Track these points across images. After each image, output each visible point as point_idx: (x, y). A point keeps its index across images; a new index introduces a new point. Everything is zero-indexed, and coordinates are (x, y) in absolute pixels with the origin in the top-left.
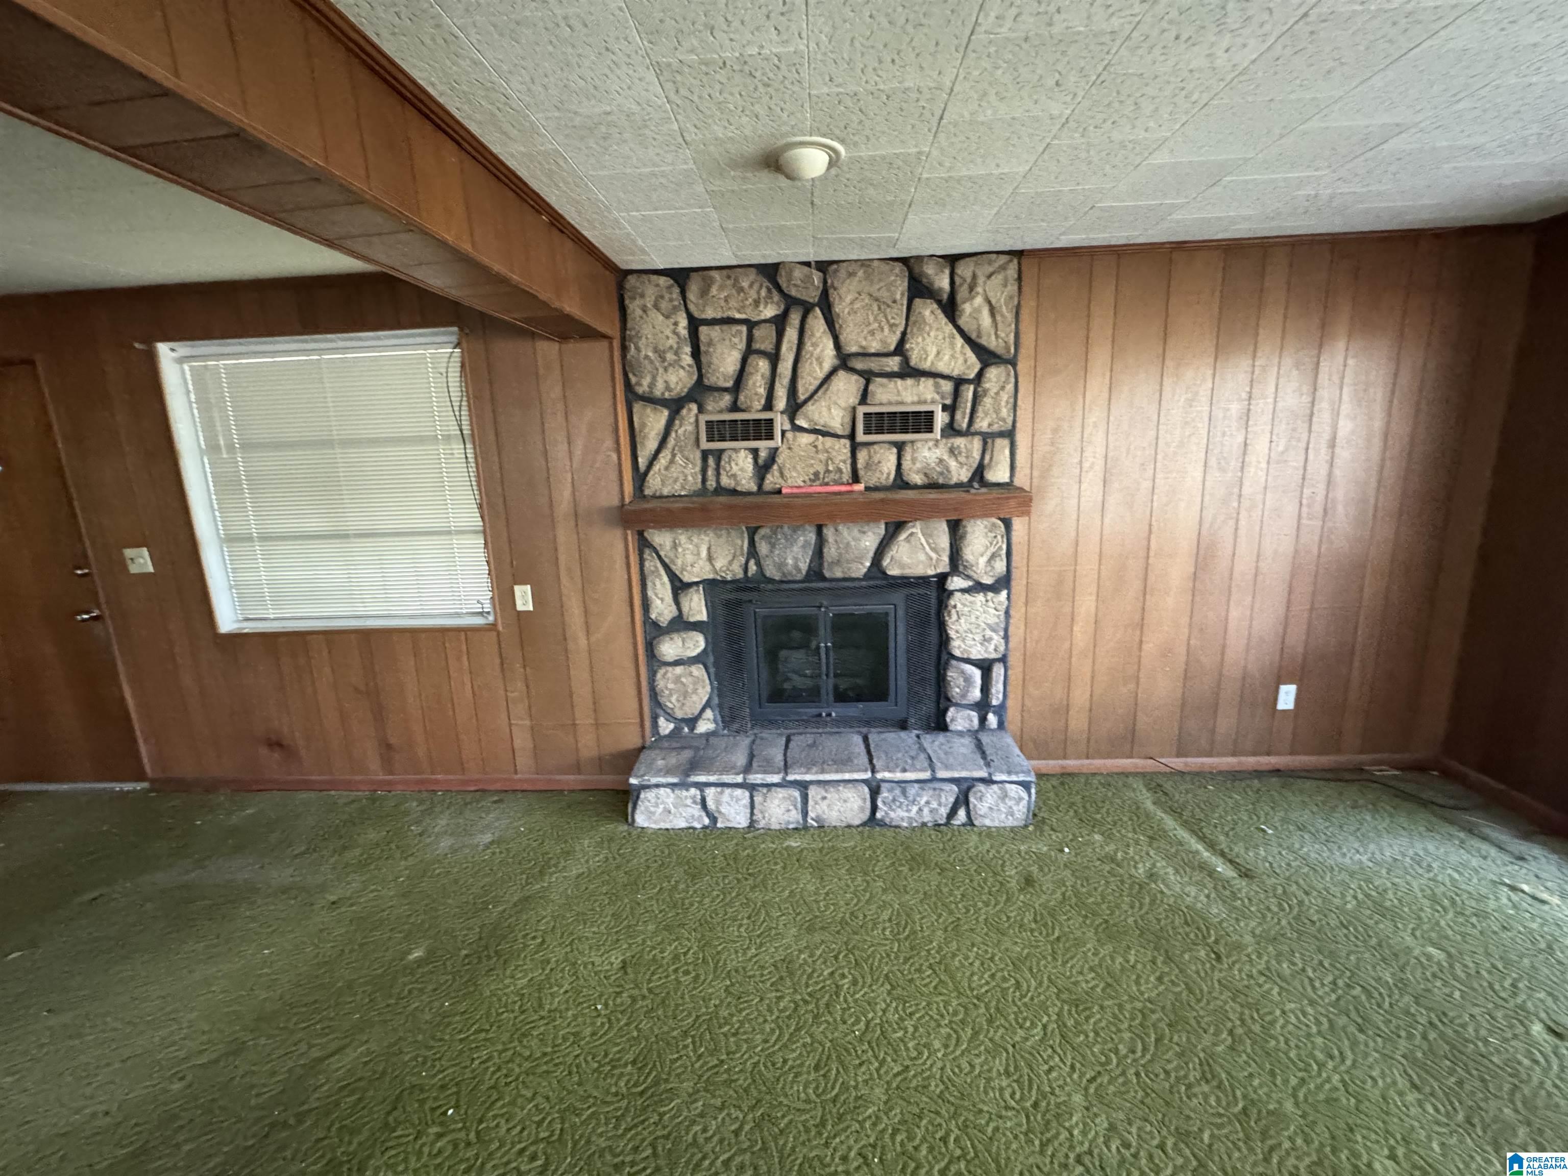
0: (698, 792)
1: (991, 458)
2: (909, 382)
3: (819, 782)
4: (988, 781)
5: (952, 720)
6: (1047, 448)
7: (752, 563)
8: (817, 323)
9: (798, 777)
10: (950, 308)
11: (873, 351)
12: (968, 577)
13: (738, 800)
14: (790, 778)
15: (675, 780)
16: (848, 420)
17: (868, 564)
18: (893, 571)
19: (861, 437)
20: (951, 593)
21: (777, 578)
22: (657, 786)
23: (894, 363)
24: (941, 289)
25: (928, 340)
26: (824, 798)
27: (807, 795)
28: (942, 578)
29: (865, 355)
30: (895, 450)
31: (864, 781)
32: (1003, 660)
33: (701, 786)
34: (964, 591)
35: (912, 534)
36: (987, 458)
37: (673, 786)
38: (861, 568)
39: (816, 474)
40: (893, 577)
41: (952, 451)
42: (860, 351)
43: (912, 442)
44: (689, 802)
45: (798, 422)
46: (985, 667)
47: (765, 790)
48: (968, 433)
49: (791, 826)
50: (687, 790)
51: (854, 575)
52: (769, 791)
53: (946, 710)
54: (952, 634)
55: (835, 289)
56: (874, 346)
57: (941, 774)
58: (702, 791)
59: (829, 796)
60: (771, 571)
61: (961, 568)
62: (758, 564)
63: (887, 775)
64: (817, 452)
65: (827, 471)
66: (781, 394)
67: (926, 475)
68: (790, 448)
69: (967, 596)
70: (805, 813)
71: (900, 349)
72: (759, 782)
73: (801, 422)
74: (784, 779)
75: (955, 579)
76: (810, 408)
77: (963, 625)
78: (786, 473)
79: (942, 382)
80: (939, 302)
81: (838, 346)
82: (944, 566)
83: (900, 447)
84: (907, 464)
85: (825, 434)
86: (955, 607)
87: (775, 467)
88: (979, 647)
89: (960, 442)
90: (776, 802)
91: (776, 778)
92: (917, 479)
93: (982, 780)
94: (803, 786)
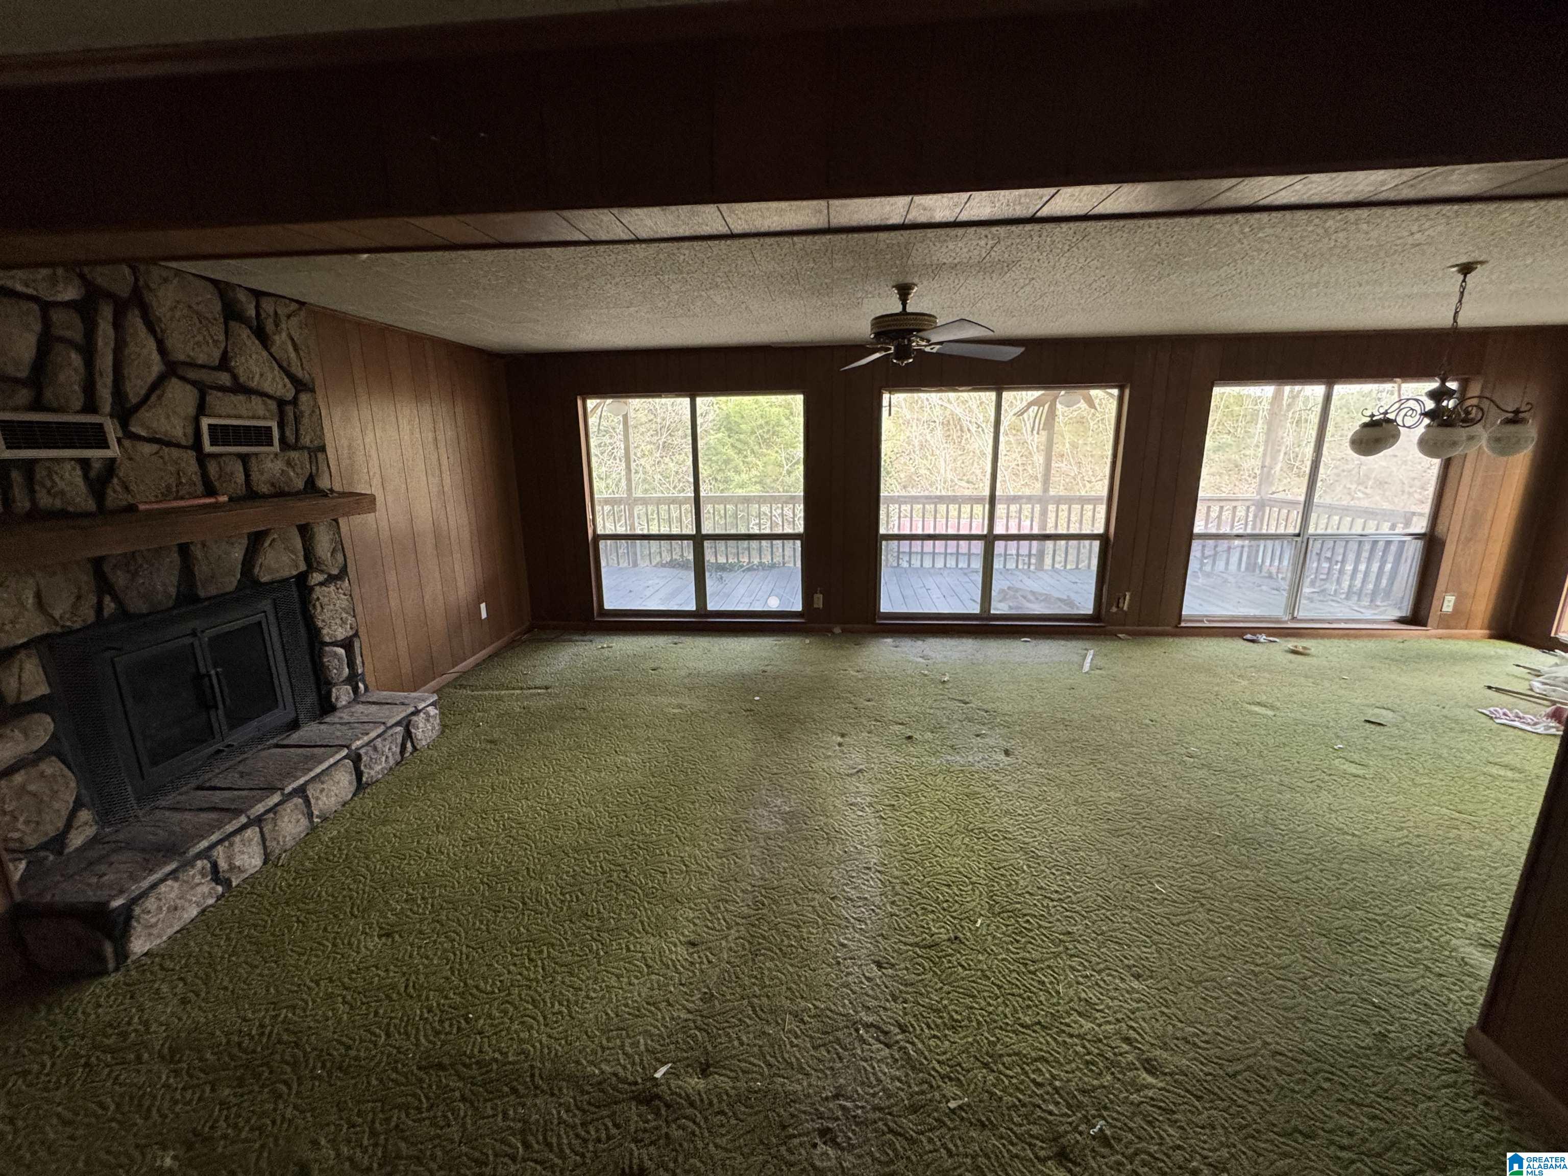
0: (205, 861)
1: (317, 469)
2: (241, 398)
3: (313, 779)
4: (417, 712)
5: (337, 699)
6: (348, 461)
7: (107, 599)
8: (135, 321)
9: (295, 785)
10: (262, 336)
11: (200, 362)
12: (322, 572)
13: (251, 840)
14: (288, 789)
15: (173, 866)
16: (190, 431)
17: (239, 576)
18: (265, 579)
19: (208, 448)
20: (311, 589)
21: (145, 611)
22: (154, 886)
23: (224, 378)
24: (250, 317)
25: (251, 362)
26: (322, 790)
27: (307, 796)
28: (302, 579)
29: (193, 365)
30: (240, 462)
31: (345, 757)
32: (356, 635)
33: (205, 854)
34: (321, 584)
35: (274, 540)
36: (314, 468)
37: (173, 875)
38: (231, 582)
39: (168, 487)
40: (266, 584)
41: (289, 463)
42: (188, 360)
43: (256, 454)
44: (198, 879)
45: (133, 429)
46: (347, 645)
47: (271, 815)
48: (296, 447)
49: (303, 835)
50: (193, 867)
51: (228, 590)
52: (275, 813)
53: (329, 693)
54: (320, 624)
55: (151, 290)
56: (201, 359)
57: (389, 725)
58: (208, 858)
59: (325, 786)
60: (136, 605)
61: (315, 565)
62: (115, 598)
63: (359, 743)
64: (165, 463)
65: (180, 483)
66: (105, 393)
67: (273, 485)
68: (131, 459)
69: (324, 588)
70: (310, 815)
71: (224, 364)
72: (262, 810)
73: (135, 429)
74: (283, 794)
75: (314, 575)
76: (145, 414)
77: (327, 615)
78: (133, 487)
79: (269, 401)
80: (251, 328)
81: (162, 350)
82: (303, 567)
83: (245, 459)
84: (255, 476)
85: (169, 444)
86: (318, 599)
87: (115, 480)
88: (340, 629)
89: (294, 455)
90: (286, 819)
91: (276, 798)
92: (265, 489)
93: (413, 714)
94: (301, 791)
